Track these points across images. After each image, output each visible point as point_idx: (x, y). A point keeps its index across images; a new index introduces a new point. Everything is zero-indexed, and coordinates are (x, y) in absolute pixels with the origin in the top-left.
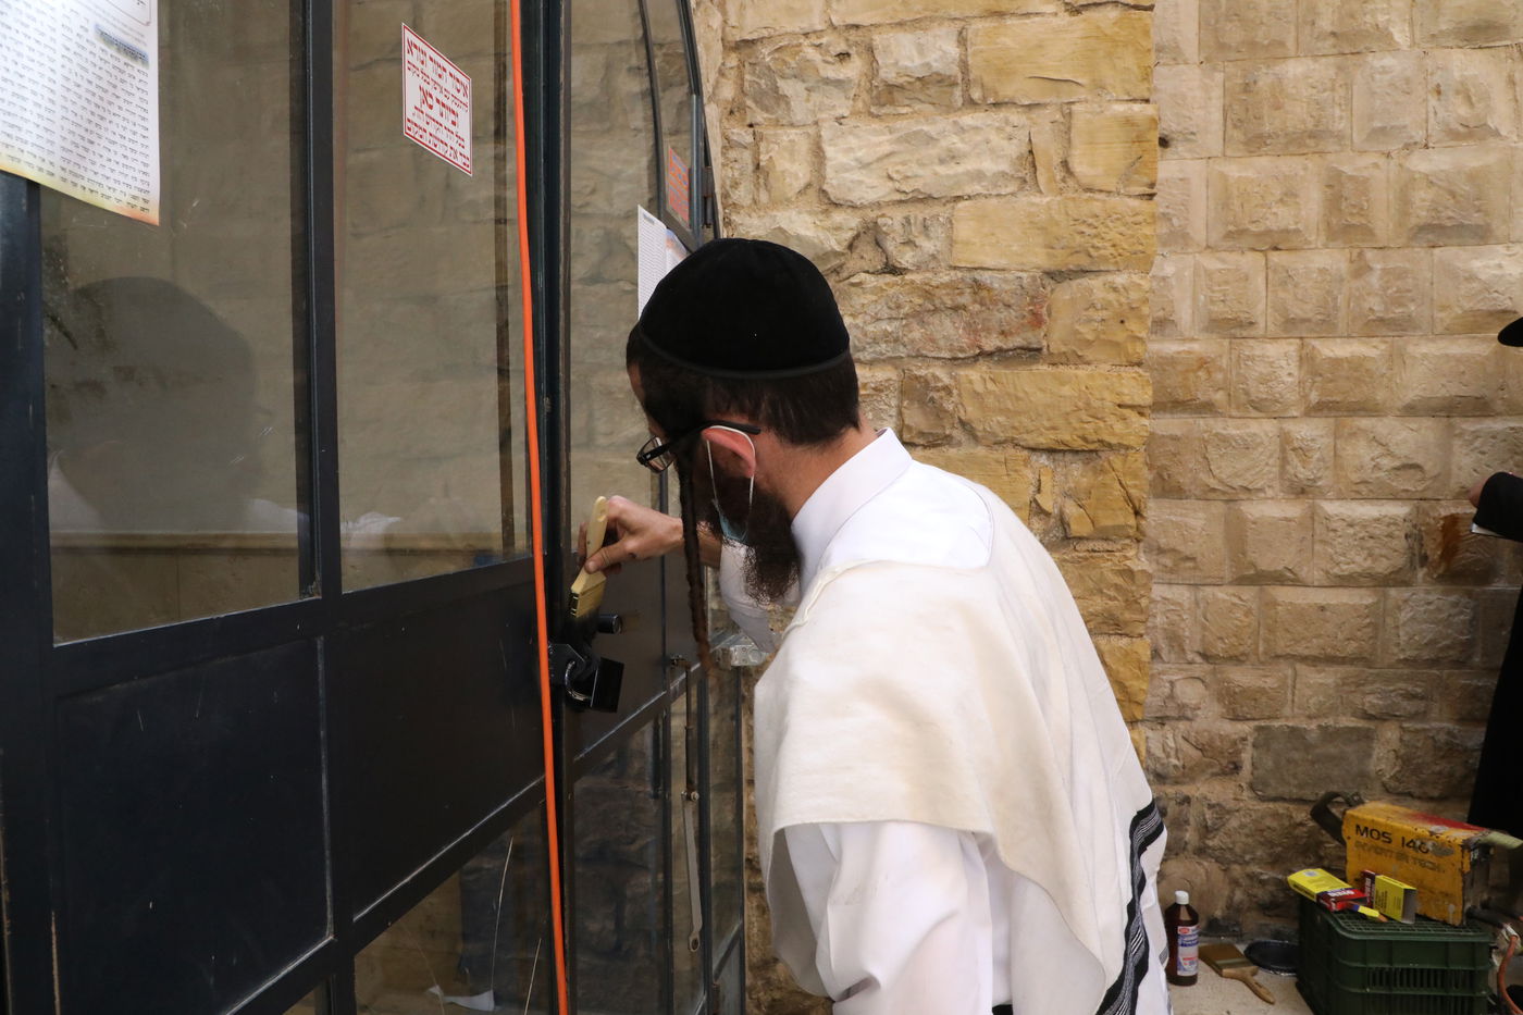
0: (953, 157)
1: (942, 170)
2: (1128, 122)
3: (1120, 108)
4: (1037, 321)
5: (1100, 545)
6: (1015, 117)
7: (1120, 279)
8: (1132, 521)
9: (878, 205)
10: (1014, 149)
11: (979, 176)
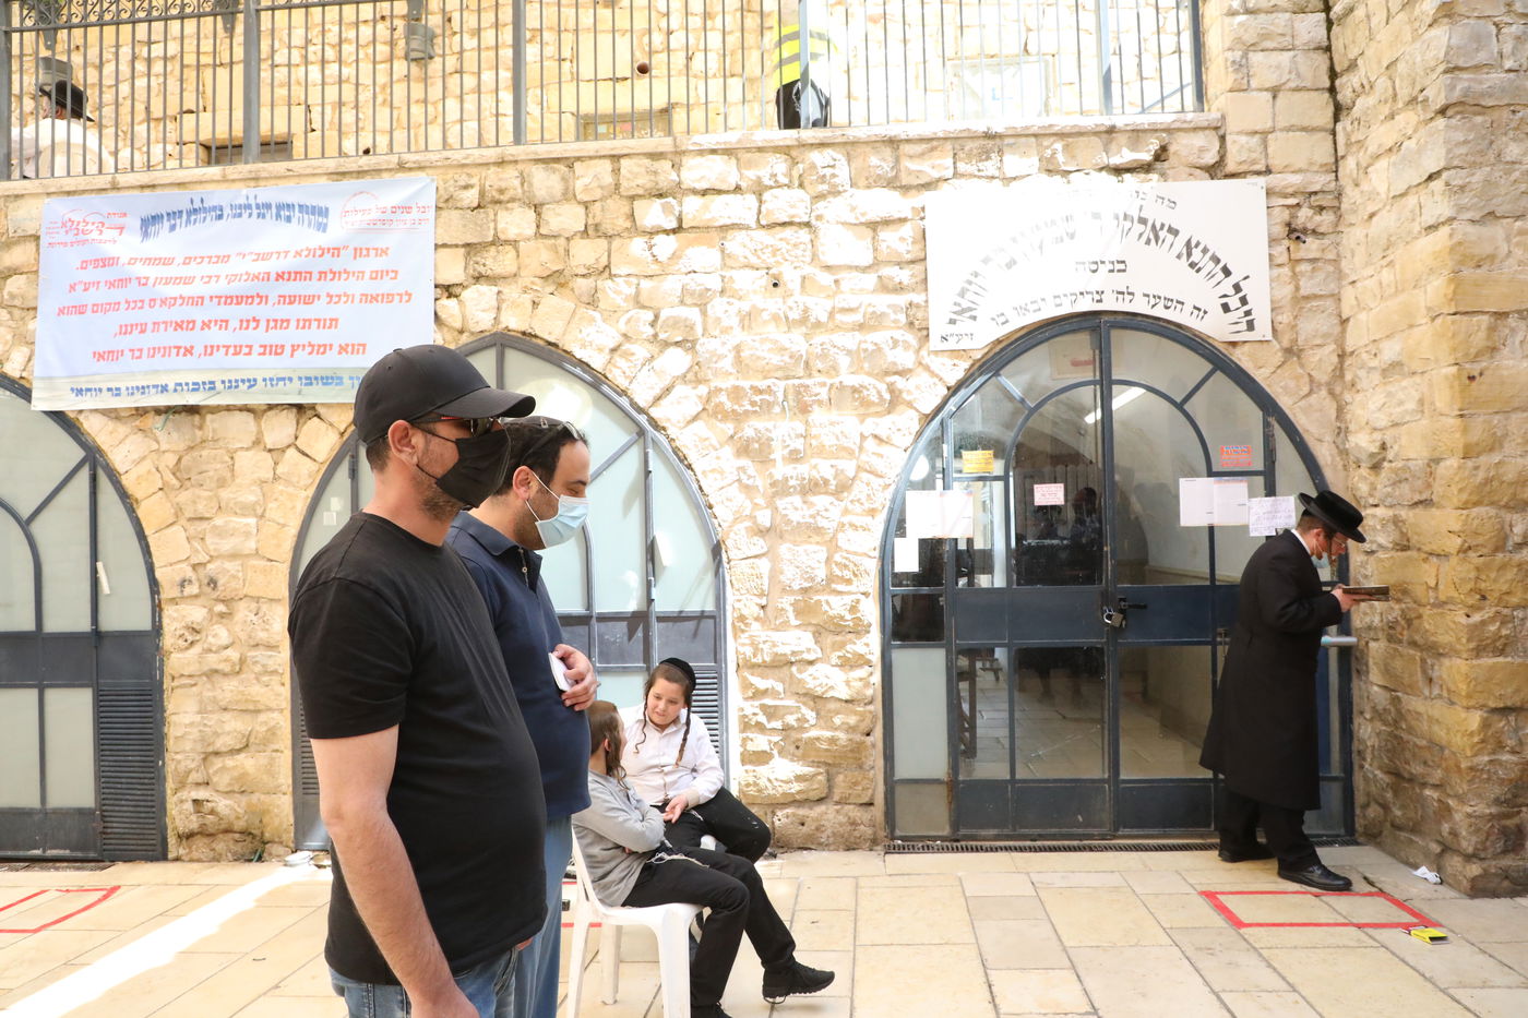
0: (1401, 403)
1: (1398, 410)
2: (1446, 377)
3: (1444, 371)
4: (1429, 486)
5: (1453, 607)
6: (1417, 379)
7: (1448, 463)
8: (1456, 595)
9: (1386, 428)
10: (1417, 396)
11: (1406, 411)
